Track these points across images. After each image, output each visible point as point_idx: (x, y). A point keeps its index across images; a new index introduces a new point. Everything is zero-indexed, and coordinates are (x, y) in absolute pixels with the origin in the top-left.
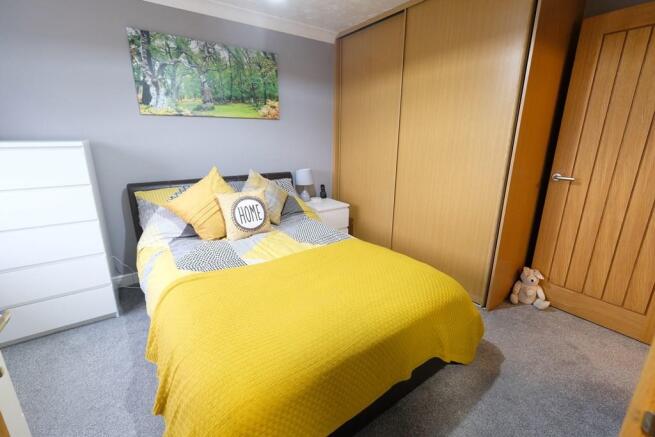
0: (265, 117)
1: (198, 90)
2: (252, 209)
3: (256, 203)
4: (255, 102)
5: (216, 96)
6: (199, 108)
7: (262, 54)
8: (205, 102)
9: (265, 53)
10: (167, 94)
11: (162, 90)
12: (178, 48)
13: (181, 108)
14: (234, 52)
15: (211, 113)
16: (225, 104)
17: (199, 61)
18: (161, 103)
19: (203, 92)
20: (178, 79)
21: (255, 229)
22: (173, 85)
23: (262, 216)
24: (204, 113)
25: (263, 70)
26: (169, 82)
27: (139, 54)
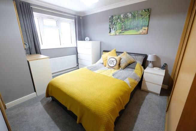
0: (140, 34)
1: (121, 28)
2: (113, 61)
3: (115, 60)
4: (138, 29)
5: (125, 29)
6: (120, 33)
7: (144, 11)
8: (122, 31)
9: (145, 10)
10: (114, 30)
11: (113, 29)
12: (118, 17)
13: (116, 33)
14: (133, 14)
15: (123, 34)
16: (128, 31)
17: (123, 19)
18: (113, 32)
19: (122, 28)
20: (117, 26)
21: (112, 67)
22: (116, 27)
23: (115, 64)
24: (121, 34)
25: (143, 16)
26: (115, 27)
27: (110, 22)
